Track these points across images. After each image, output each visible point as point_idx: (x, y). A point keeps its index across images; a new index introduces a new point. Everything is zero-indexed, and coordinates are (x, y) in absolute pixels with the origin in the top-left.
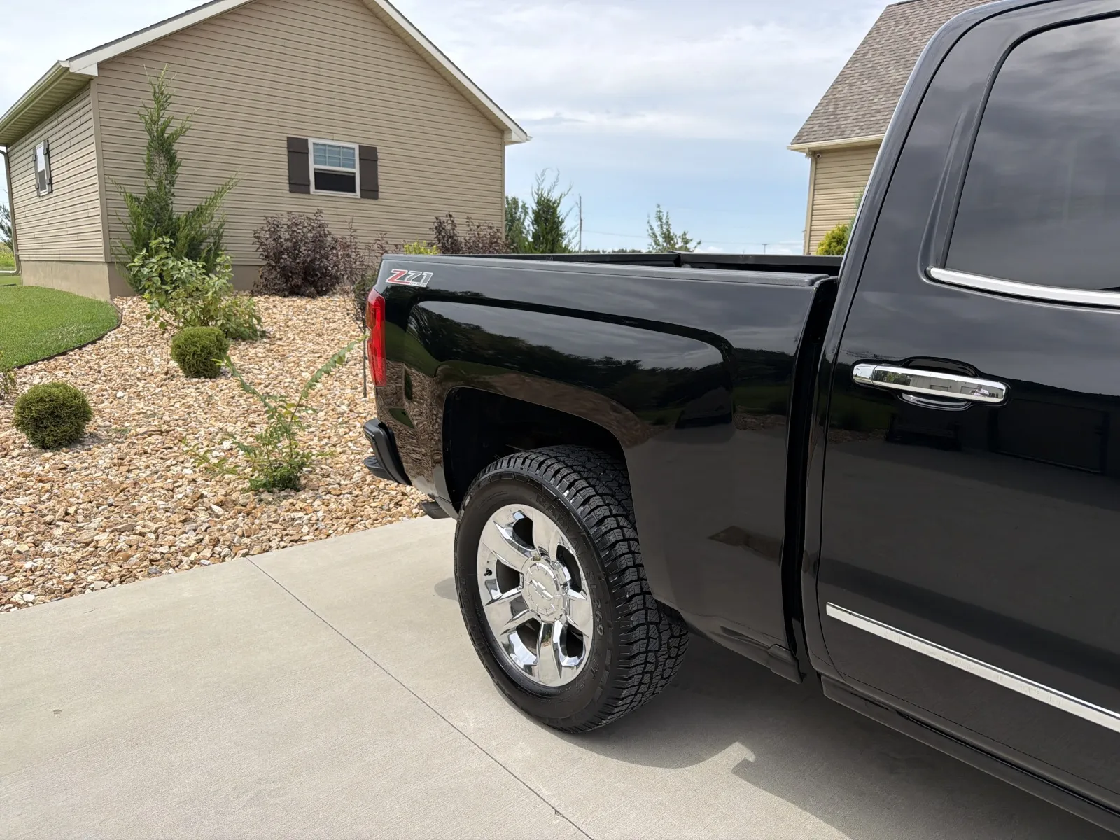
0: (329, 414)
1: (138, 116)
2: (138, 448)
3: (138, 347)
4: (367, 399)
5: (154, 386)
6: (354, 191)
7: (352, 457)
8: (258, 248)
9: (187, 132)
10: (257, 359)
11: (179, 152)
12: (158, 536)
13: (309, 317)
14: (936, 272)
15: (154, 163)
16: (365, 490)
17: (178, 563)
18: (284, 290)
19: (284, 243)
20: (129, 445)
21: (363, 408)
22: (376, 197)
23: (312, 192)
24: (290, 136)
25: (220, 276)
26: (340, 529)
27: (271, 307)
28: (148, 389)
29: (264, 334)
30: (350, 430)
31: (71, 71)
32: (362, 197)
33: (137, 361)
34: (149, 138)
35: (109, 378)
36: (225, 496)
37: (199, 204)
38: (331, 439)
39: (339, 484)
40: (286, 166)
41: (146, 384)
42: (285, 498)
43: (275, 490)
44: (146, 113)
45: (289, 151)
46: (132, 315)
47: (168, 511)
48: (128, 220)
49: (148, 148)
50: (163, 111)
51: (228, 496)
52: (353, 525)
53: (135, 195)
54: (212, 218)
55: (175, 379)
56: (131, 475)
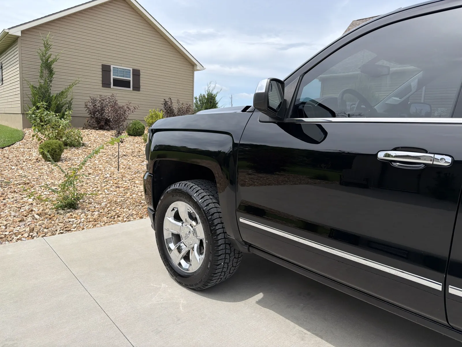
0: (100, 178)
1: (37, 53)
2: (12, 190)
3: (28, 149)
4: (119, 172)
5: (30, 164)
6: (130, 87)
7: (104, 196)
8: (87, 110)
9: (57, 61)
10: (78, 155)
11: (54, 69)
12: (7, 227)
13: (105, 138)
15: (43, 73)
16: (105, 210)
17: (11, 239)
18: (96, 127)
19: (97, 107)
20: (8, 189)
21: (116, 176)
22: (139, 90)
23: (111, 87)
24: (103, 64)
25: (66, 120)
26: (89, 226)
27: (90, 134)
28: (27, 166)
29: (83, 145)
30: (107, 185)
31: (9, 33)
32: (133, 90)
33: (26, 154)
34: (42, 62)
35: (11, 160)
36: (43, 210)
37: (62, 90)
38: (98, 188)
39: (95, 207)
40: (101, 76)
41: (27, 164)
42: (69, 212)
43: (66, 209)
44: (40, 52)
45: (102, 70)
46: (29, 135)
47: (15, 217)
48: (31, 96)
49: (41, 66)
50: (48, 51)
51: (44, 211)
52: (95, 225)
53: (34, 86)
54: (67, 96)
55: (40, 162)
56: (4, 201)
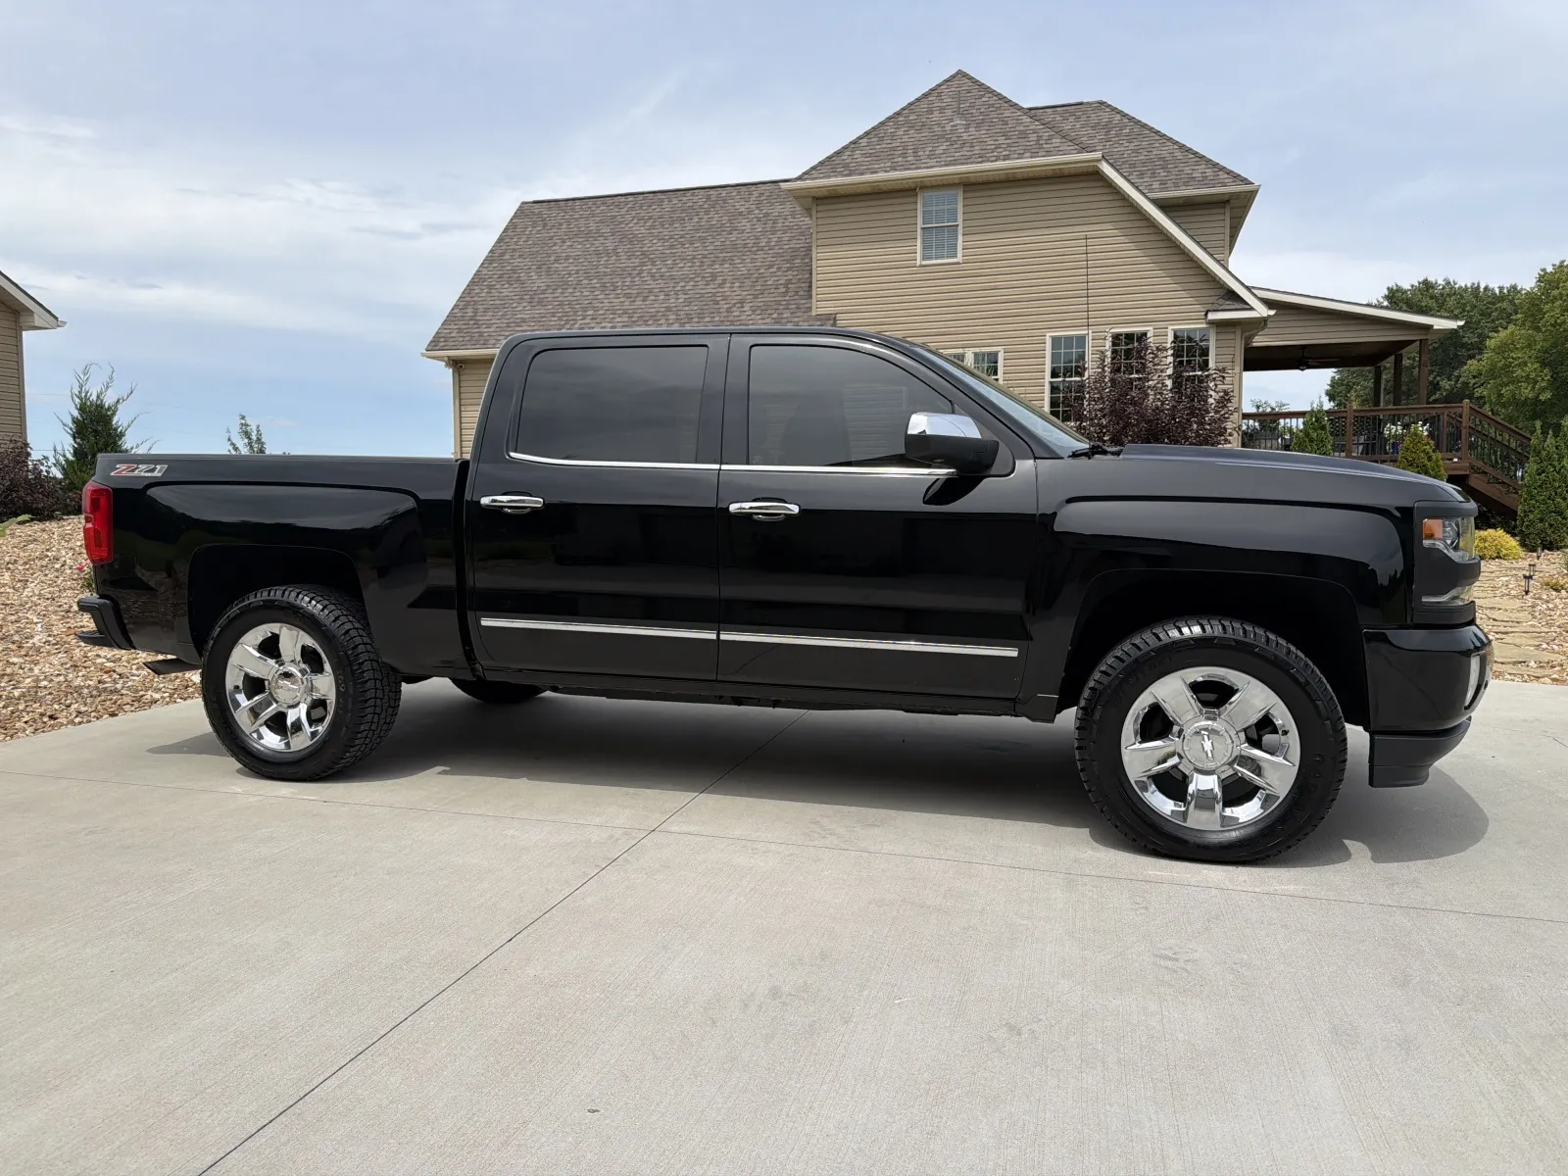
14: (512, 454)
